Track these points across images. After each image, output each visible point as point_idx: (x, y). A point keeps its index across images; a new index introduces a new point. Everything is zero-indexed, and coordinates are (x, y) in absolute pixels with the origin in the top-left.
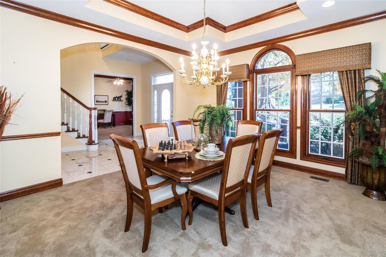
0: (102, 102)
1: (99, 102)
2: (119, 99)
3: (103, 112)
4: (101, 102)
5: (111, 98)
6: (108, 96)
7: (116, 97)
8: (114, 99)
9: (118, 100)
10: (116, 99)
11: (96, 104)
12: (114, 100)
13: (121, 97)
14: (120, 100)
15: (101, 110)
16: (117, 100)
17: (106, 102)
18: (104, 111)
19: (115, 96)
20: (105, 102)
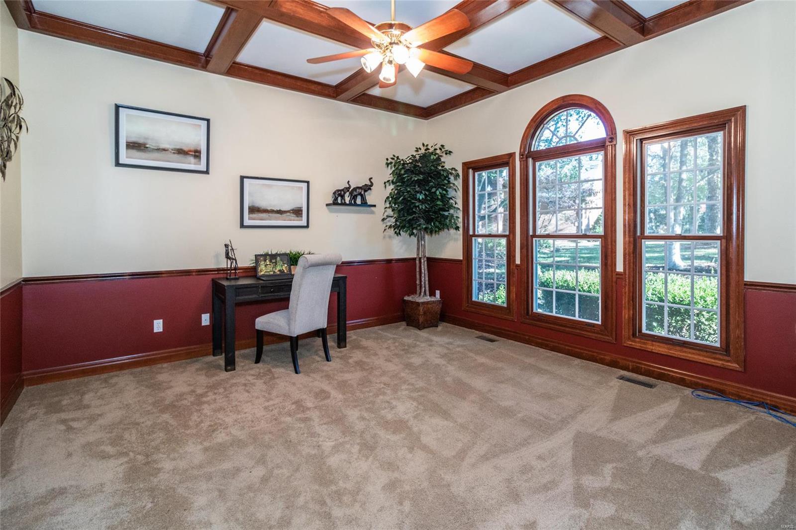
0: (280, 212)
1: (266, 211)
2: (359, 201)
3: (285, 268)
4: (272, 211)
5: (322, 194)
6: (308, 182)
7: (348, 189)
8: (336, 199)
9: (355, 205)
10: (347, 199)
11: (247, 222)
12: (335, 203)
13: (367, 188)
14: (364, 203)
15: (273, 257)
16: (350, 204)
17: (297, 212)
18: (293, 259)
19: (342, 185)
20: (293, 216)
